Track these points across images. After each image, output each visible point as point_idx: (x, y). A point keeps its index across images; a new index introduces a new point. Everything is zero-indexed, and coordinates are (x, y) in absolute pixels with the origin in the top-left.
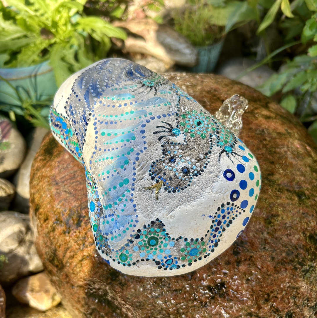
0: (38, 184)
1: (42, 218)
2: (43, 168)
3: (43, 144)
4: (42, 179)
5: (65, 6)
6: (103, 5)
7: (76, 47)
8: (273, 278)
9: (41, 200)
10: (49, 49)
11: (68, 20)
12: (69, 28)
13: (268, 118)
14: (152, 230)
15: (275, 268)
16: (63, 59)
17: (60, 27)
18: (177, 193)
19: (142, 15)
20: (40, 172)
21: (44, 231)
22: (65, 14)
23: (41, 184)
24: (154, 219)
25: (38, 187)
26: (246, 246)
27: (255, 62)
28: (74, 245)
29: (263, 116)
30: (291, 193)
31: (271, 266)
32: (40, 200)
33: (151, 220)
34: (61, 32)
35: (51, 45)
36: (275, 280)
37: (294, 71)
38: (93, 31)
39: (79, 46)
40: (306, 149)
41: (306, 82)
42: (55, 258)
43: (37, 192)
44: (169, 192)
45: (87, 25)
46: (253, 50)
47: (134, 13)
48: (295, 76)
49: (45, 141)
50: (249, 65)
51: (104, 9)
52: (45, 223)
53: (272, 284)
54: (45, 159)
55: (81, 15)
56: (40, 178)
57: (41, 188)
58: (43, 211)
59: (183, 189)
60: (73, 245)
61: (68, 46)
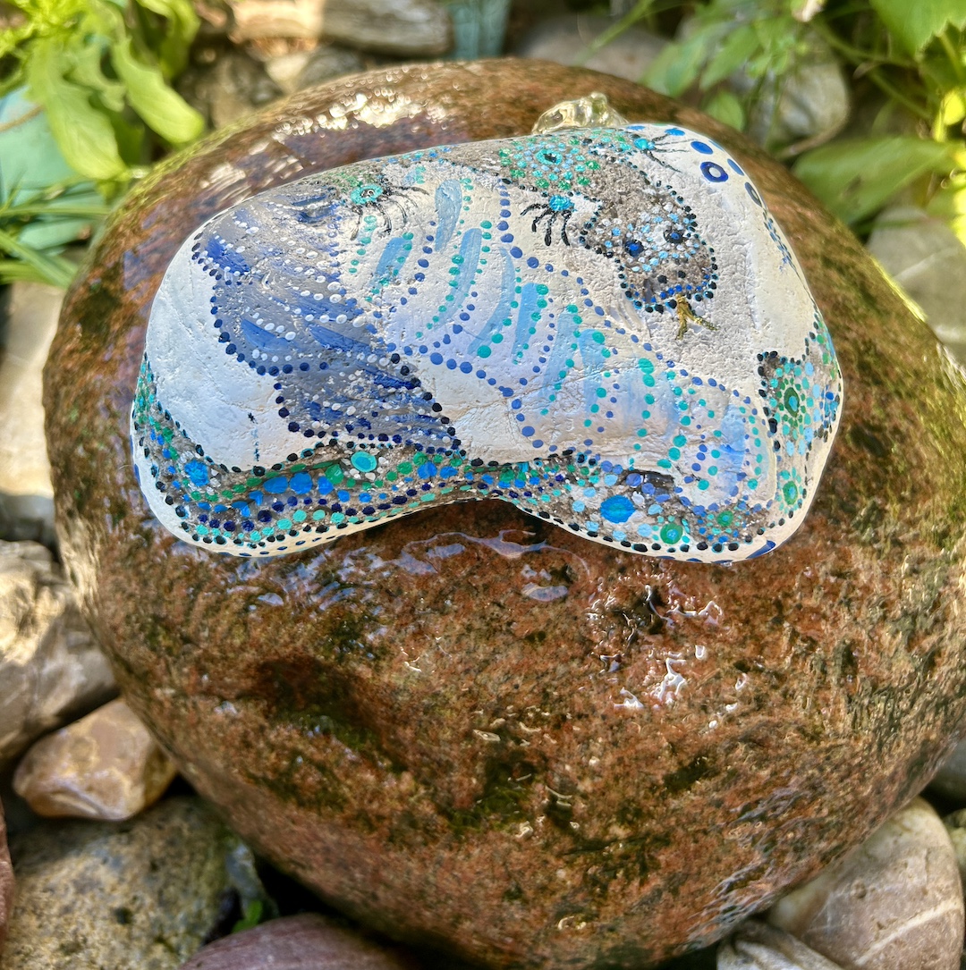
7: (101, 37)
10: (21, 55)
14: (774, 383)
16: (68, 76)
18: (718, 282)
24: (756, 364)
27: (611, 20)
33: (756, 369)
35: (22, 44)
37: (719, 28)
39: (113, 34)
41: (759, 51)
44: (710, 295)
48: (724, 40)
50: (597, 30)
59: (715, 267)
61: (76, 38)
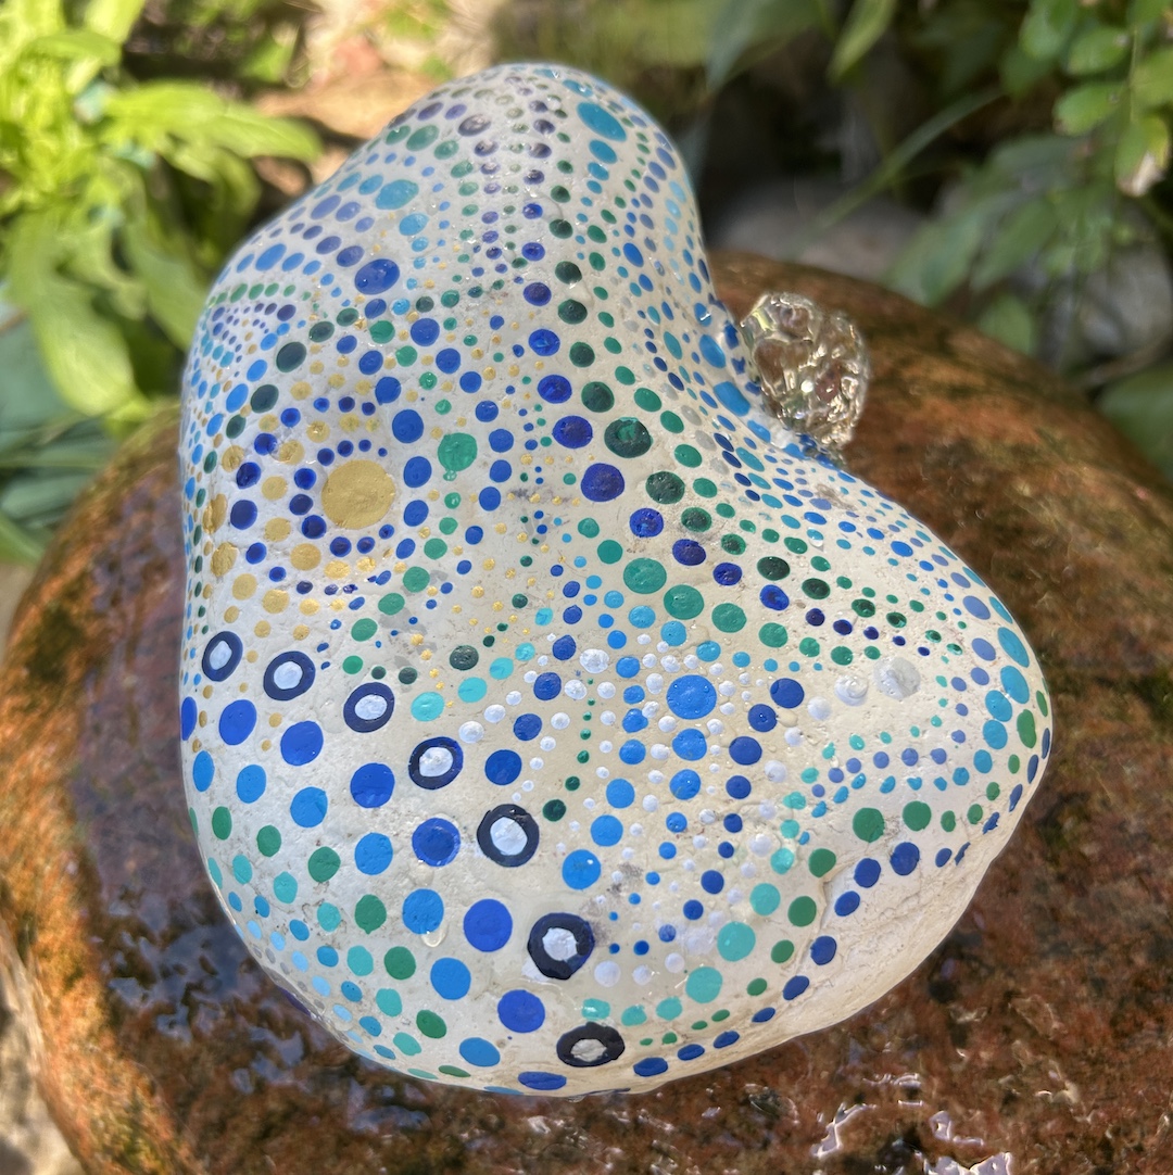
0: (15, 823)
1: (56, 974)
2: (30, 745)
3: (17, 638)
4: (33, 797)
5: (44, 56)
6: (206, 41)
7: (111, 215)
8: (1112, 1070)
9: (40, 892)
11: (62, 108)
12: (75, 140)
13: (958, 393)
15: (1113, 1023)
16: (63, 269)
17: (35, 142)
19: (366, 61)
20: (17, 764)
21: (72, 1030)
22: (47, 87)
23: (27, 819)
25: (19, 836)
26: (976, 951)
28: (218, 1072)
29: (937, 388)
30: (1116, 690)
31: (1098, 1019)
32: (33, 893)
34: (40, 162)
35: (6, 221)
36: (1122, 1079)
37: (999, 202)
38: (176, 140)
39: (127, 206)
40: (1135, 499)
41: (1058, 237)
42: (140, 1141)
43: (14, 856)
45: (148, 119)
46: (826, 143)
47: (334, 58)
49: (23, 625)
51: (209, 53)
52: (72, 994)
53: (1112, 1098)
54: (32, 707)
55: (119, 85)
56: (21, 791)
57: (33, 837)
58: (55, 939)
60: (212, 1074)
61: (78, 213)
